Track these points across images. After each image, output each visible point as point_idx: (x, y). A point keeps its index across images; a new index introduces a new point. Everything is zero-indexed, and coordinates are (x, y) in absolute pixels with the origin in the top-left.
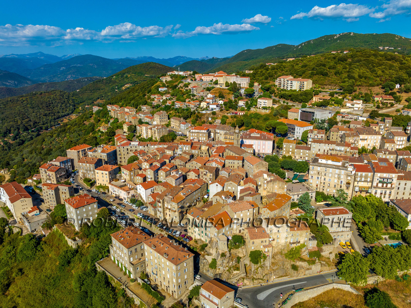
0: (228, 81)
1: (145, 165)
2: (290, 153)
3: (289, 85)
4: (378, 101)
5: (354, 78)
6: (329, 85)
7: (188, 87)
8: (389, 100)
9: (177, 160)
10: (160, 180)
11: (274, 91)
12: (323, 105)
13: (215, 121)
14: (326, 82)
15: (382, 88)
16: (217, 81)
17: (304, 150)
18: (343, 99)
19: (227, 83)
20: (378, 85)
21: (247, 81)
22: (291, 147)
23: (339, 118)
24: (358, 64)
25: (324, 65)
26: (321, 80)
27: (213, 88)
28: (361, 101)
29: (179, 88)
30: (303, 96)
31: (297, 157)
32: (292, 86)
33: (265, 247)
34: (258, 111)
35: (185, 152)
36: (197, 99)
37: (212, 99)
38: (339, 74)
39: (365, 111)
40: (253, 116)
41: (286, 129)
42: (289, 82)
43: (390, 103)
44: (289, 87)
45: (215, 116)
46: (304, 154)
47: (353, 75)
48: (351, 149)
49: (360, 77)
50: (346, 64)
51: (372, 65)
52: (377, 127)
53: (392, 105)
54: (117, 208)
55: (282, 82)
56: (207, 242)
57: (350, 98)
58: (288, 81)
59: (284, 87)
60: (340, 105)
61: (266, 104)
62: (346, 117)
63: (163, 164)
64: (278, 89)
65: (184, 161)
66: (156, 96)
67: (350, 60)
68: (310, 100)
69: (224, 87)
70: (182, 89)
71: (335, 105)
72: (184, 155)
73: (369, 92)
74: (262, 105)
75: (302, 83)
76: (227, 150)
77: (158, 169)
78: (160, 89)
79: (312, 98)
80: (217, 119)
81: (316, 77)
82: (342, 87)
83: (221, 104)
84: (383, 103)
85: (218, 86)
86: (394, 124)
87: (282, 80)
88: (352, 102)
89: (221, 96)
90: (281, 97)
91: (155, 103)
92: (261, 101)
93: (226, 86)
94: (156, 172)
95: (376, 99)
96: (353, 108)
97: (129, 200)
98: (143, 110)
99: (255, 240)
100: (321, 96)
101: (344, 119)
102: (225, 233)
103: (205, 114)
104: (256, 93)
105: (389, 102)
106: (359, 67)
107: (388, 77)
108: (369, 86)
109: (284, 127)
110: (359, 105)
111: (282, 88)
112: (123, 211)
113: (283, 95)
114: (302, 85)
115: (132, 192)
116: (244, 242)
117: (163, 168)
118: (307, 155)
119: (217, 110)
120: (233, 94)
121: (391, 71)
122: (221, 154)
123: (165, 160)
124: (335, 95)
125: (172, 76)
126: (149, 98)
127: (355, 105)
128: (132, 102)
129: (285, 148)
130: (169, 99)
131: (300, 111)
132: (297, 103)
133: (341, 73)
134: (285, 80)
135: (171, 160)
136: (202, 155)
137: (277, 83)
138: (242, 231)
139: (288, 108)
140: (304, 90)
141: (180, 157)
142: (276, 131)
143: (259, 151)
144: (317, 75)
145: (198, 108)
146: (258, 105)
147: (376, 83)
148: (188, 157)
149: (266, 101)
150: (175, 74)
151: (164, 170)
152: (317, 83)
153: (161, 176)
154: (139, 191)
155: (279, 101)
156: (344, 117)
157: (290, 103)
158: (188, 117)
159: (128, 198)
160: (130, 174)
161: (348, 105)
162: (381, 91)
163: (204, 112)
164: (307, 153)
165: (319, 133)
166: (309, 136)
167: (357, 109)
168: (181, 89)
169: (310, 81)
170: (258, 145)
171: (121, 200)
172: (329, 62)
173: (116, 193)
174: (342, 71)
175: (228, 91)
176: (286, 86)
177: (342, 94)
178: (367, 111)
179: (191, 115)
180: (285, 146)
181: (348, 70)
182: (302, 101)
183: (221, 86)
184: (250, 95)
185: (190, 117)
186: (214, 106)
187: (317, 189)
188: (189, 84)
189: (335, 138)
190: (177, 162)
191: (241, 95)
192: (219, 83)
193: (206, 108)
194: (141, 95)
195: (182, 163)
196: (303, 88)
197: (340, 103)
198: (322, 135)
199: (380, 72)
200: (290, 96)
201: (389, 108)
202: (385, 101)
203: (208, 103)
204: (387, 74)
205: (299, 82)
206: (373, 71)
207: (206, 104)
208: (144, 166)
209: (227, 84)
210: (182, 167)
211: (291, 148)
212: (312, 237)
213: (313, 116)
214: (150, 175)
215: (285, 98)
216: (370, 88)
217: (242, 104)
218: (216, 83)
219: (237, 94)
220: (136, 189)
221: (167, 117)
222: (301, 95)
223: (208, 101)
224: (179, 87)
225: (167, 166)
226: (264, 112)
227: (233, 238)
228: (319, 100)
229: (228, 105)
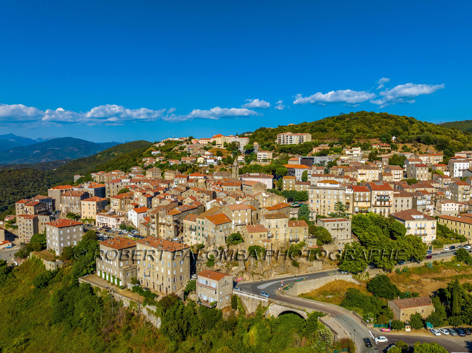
0: (227, 142)
2: (291, 189)
3: (289, 140)
4: (376, 148)
5: (352, 132)
6: (328, 139)
7: (183, 150)
8: (386, 147)
11: (274, 147)
12: (323, 154)
13: (213, 173)
14: (326, 137)
15: (379, 140)
16: (215, 142)
17: (304, 185)
18: (343, 148)
19: (225, 143)
20: (375, 138)
21: (247, 141)
22: (291, 182)
23: (339, 163)
24: (355, 121)
25: (323, 123)
26: (321, 135)
27: (211, 148)
28: (359, 148)
29: (174, 151)
30: (303, 148)
32: (291, 140)
33: (264, 241)
34: (258, 163)
36: (193, 156)
37: (210, 155)
38: (338, 130)
39: (363, 157)
40: (253, 167)
42: (289, 137)
43: (387, 150)
44: (289, 142)
45: (213, 169)
46: (305, 189)
47: (351, 129)
48: (350, 181)
49: (358, 131)
50: (345, 122)
51: (369, 122)
53: (389, 152)
55: (282, 138)
57: (349, 147)
58: (287, 136)
59: (284, 143)
60: (339, 153)
61: (265, 156)
62: (346, 162)
64: (278, 146)
66: (148, 159)
67: (347, 119)
68: (310, 151)
69: (222, 147)
70: (178, 152)
71: (334, 153)
73: (367, 142)
74: (262, 158)
75: (301, 137)
78: (153, 153)
79: (312, 149)
80: (215, 171)
81: (316, 133)
82: (340, 138)
83: (220, 160)
84: (380, 150)
85: (217, 146)
86: (390, 163)
87: (282, 136)
88: (351, 150)
89: (219, 154)
90: (282, 151)
91: (146, 164)
92: (260, 154)
93: (225, 147)
95: (374, 147)
96: (352, 155)
98: (133, 171)
99: (253, 234)
100: (321, 147)
101: (343, 164)
102: (223, 231)
103: (201, 167)
104: (256, 150)
105: (386, 148)
106: (357, 124)
107: (384, 131)
108: (367, 138)
109: (284, 169)
110: (357, 151)
111: (282, 144)
113: (283, 148)
114: (301, 139)
119: (215, 164)
120: (232, 153)
121: (387, 126)
124: (335, 146)
125: (166, 143)
126: (141, 161)
127: (354, 152)
128: (121, 166)
129: (285, 184)
130: (163, 161)
131: (300, 159)
132: (297, 155)
133: (340, 129)
134: (285, 136)
137: (277, 141)
139: (288, 159)
140: (304, 142)
142: (277, 173)
144: (317, 132)
145: (194, 163)
146: (258, 158)
147: (373, 136)
149: (266, 154)
150: (169, 140)
152: (316, 138)
155: (279, 155)
156: (344, 162)
157: (290, 155)
158: (184, 171)
161: (348, 152)
162: (379, 142)
163: (201, 165)
164: (307, 188)
165: (317, 169)
166: (309, 173)
167: (356, 155)
168: (176, 152)
169: (310, 136)
172: (327, 121)
173: (104, 222)
174: (340, 128)
175: (227, 151)
176: (285, 141)
177: (342, 144)
178: (366, 157)
179: (187, 168)
180: (285, 182)
181: (346, 126)
182: (302, 153)
183: (220, 147)
184: (249, 151)
185: (186, 170)
186: (213, 161)
188: (185, 147)
191: (240, 152)
192: (217, 143)
193: (204, 162)
194: (131, 160)
196: (303, 142)
197: (339, 152)
199: (376, 128)
200: (290, 149)
201: (386, 154)
202: (382, 148)
203: (206, 159)
204: (384, 129)
205: (298, 136)
206: (370, 127)
207: (203, 159)
209: (226, 145)
211: (291, 184)
213: (313, 162)
215: (285, 152)
216: (368, 140)
217: (242, 159)
218: (214, 144)
219: (236, 151)
221: (161, 173)
222: (301, 147)
223: (205, 157)
224: (174, 149)
226: (263, 164)
228: (319, 151)
229: (227, 160)
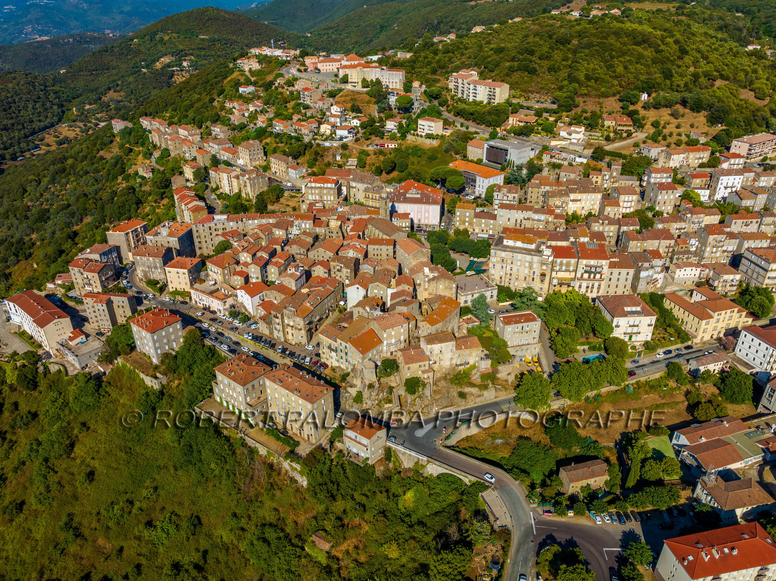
1: (245, 257)
2: (467, 224)
6: (537, 93)
7: (293, 86)
8: (626, 125)
9: (294, 247)
10: (270, 279)
11: (446, 101)
16: (346, 76)
17: (487, 220)
18: (556, 122)
21: (401, 78)
22: (468, 214)
26: (525, 83)
29: (277, 88)
31: (477, 231)
33: (424, 372)
35: (305, 233)
36: (312, 116)
40: (410, 151)
41: (461, 182)
42: (472, 87)
46: (486, 225)
48: (555, 218)
52: (600, 177)
53: (630, 135)
54: (210, 325)
56: (349, 370)
57: (568, 120)
58: (469, 84)
60: (549, 134)
61: (432, 128)
63: (273, 254)
64: (452, 98)
65: (304, 248)
66: (236, 105)
70: (283, 91)
72: (303, 237)
74: (426, 131)
75: (493, 90)
76: (370, 226)
77: (267, 264)
78: (241, 90)
80: (350, 156)
81: (517, 76)
83: (357, 127)
87: (460, 81)
88: (568, 130)
91: (235, 120)
93: (364, 87)
94: (264, 267)
96: (570, 139)
97: (227, 313)
98: (214, 133)
99: (410, 365)
101: (553, 160)
102: (372, 358)
103: (329, 148)
105: (625, 128)
109: (458, 178)
112: (220, 330)
115: (230, 301)
116: (398, 367)
117: (273, 260)
118: (491, 226)
119: (350, 139)
122: (361, 233)
123: (275, 246)
125: (260, 60)
129: (458, 216)
132: (483, 126)
134: (465, 82)
135: (285, 246)
136: (331, 234)
138: (394, 353)
141: (298, 241)
142: (447, 184)
143: (419, 220)
147: (611, 91)
148: (310, 240)
149: (433, 124)
150: (266, 56)
151: (276, 264)
152: (517, 88)
153: (272, 273)
154: (240, 299)
155: (454, 123)
158: (301, 155)
159: (224, 309)
160: (224, 273)
163: (327, 144)
164: (491, 224)
165: (509, 192)
166: (495, 197)
168: (280, 89)
169: (506, 87)
170: (418, 212)
171: (214, 312)
173: (205, 303)
175: (368, 98)
180: (458, 214)
182: (491, 124)
183: (355, 87)
184: (405, 108)
187: (501, 282)
188: (295, 79)
189: (534, 196)
190: (294, 249)
193: (331, 133)
194: (205, 99)
195: (302, 250)
197: (551, 132)
198: (514, 195)
201: (624, 139)
203: (334, 126)
205: (487, 88)
208: (243, 258)
209: (365, 83)
210: (302, 257)
211: (467, 217)
212: (486, 355)
213: (506, 155)
214: (254, 273)
215: (463, 118)
218: (345, 80)
220: (236, 296)
221: (262, 151)
223: (332, 120)
224: (277, 85)
225: (280, 257)
226: (429, 143)
227: (382, 363)
229: (369, 129)
